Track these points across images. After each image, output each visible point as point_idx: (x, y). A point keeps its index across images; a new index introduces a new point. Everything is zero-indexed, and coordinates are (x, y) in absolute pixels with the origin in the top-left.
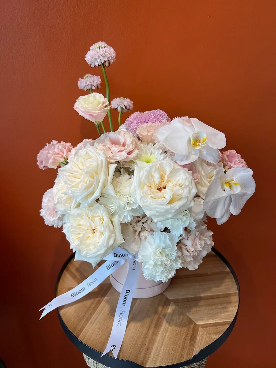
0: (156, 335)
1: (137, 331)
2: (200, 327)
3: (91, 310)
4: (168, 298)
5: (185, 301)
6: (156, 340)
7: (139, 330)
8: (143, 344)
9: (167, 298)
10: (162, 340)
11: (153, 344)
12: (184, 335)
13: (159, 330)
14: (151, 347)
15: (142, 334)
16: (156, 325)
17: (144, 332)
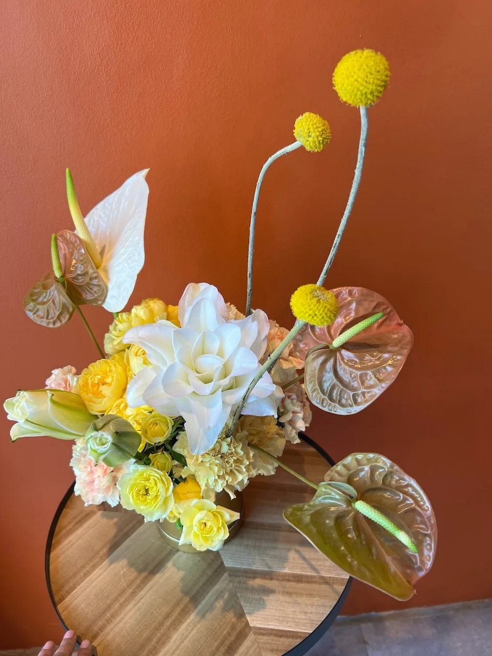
0: (175, 629)
1: (149, 615)
2: (252, 632)
3: (98, 559)
4: (225, 562)
5: (250, 575)
6: (171, 638)
7: (152, 613)
8: (149, 639)
9: (222, 563)
10: (180, 641)
11: (164, 643)
12: (219, 641)
13: (183, 621)
14: (158, 648)
15: (155, 621)
16: (183, 610)
17: (160, 618)
